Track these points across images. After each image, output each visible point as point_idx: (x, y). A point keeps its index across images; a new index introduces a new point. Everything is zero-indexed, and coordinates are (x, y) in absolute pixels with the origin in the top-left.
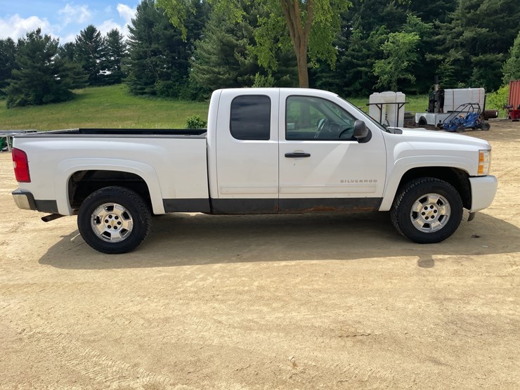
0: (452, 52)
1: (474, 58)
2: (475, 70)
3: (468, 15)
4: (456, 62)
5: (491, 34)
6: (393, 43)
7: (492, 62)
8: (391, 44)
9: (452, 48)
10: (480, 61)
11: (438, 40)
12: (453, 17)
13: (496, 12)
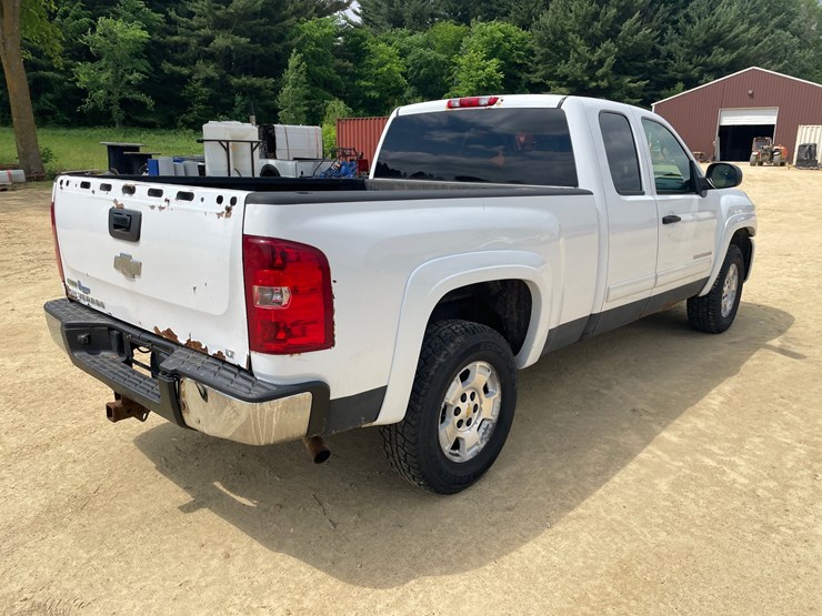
0: (200, 64)
1: (235, 80)
2: (238, 98)
3: (218, 13)
4: (208, 81)
5: (252, 46)
6: (104, 35)
7: (259, 89)
8: (102, 39)
9: (199, 58)
10: (244, 85)
11: (176, 43)
12: (194, 10)
13: (255, 15)
